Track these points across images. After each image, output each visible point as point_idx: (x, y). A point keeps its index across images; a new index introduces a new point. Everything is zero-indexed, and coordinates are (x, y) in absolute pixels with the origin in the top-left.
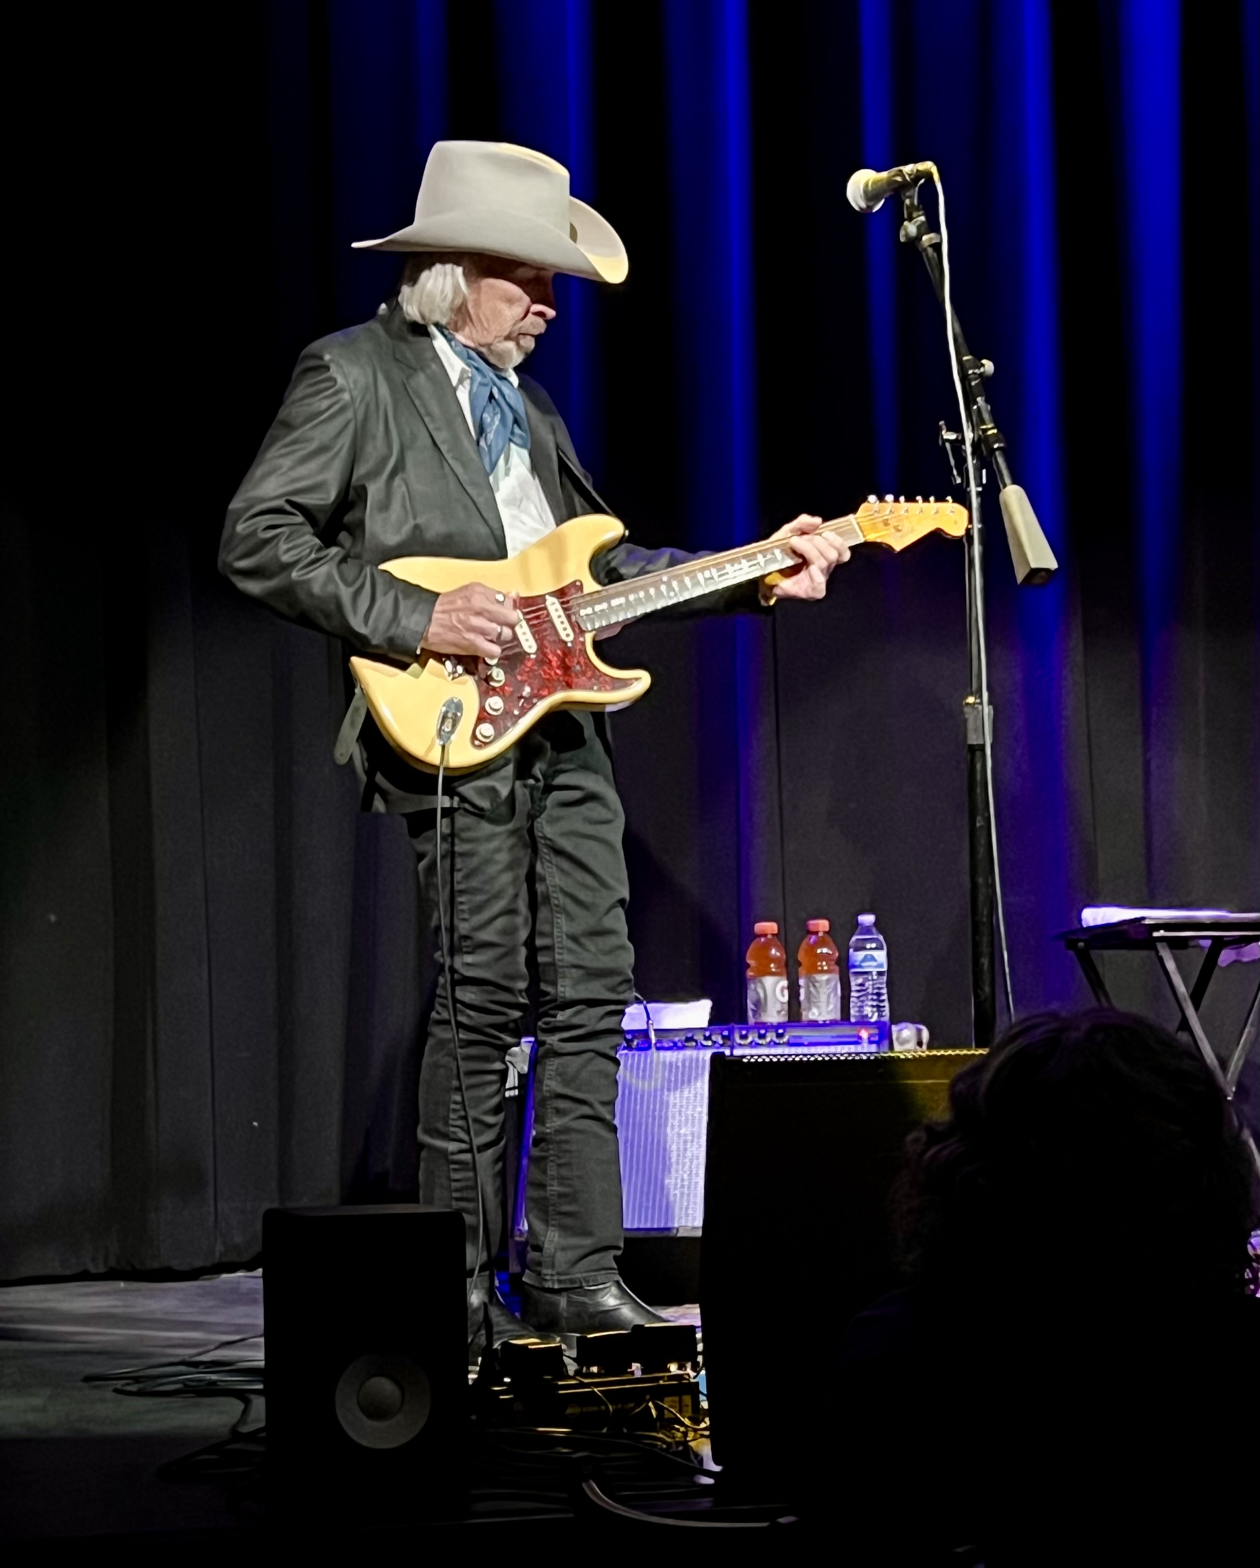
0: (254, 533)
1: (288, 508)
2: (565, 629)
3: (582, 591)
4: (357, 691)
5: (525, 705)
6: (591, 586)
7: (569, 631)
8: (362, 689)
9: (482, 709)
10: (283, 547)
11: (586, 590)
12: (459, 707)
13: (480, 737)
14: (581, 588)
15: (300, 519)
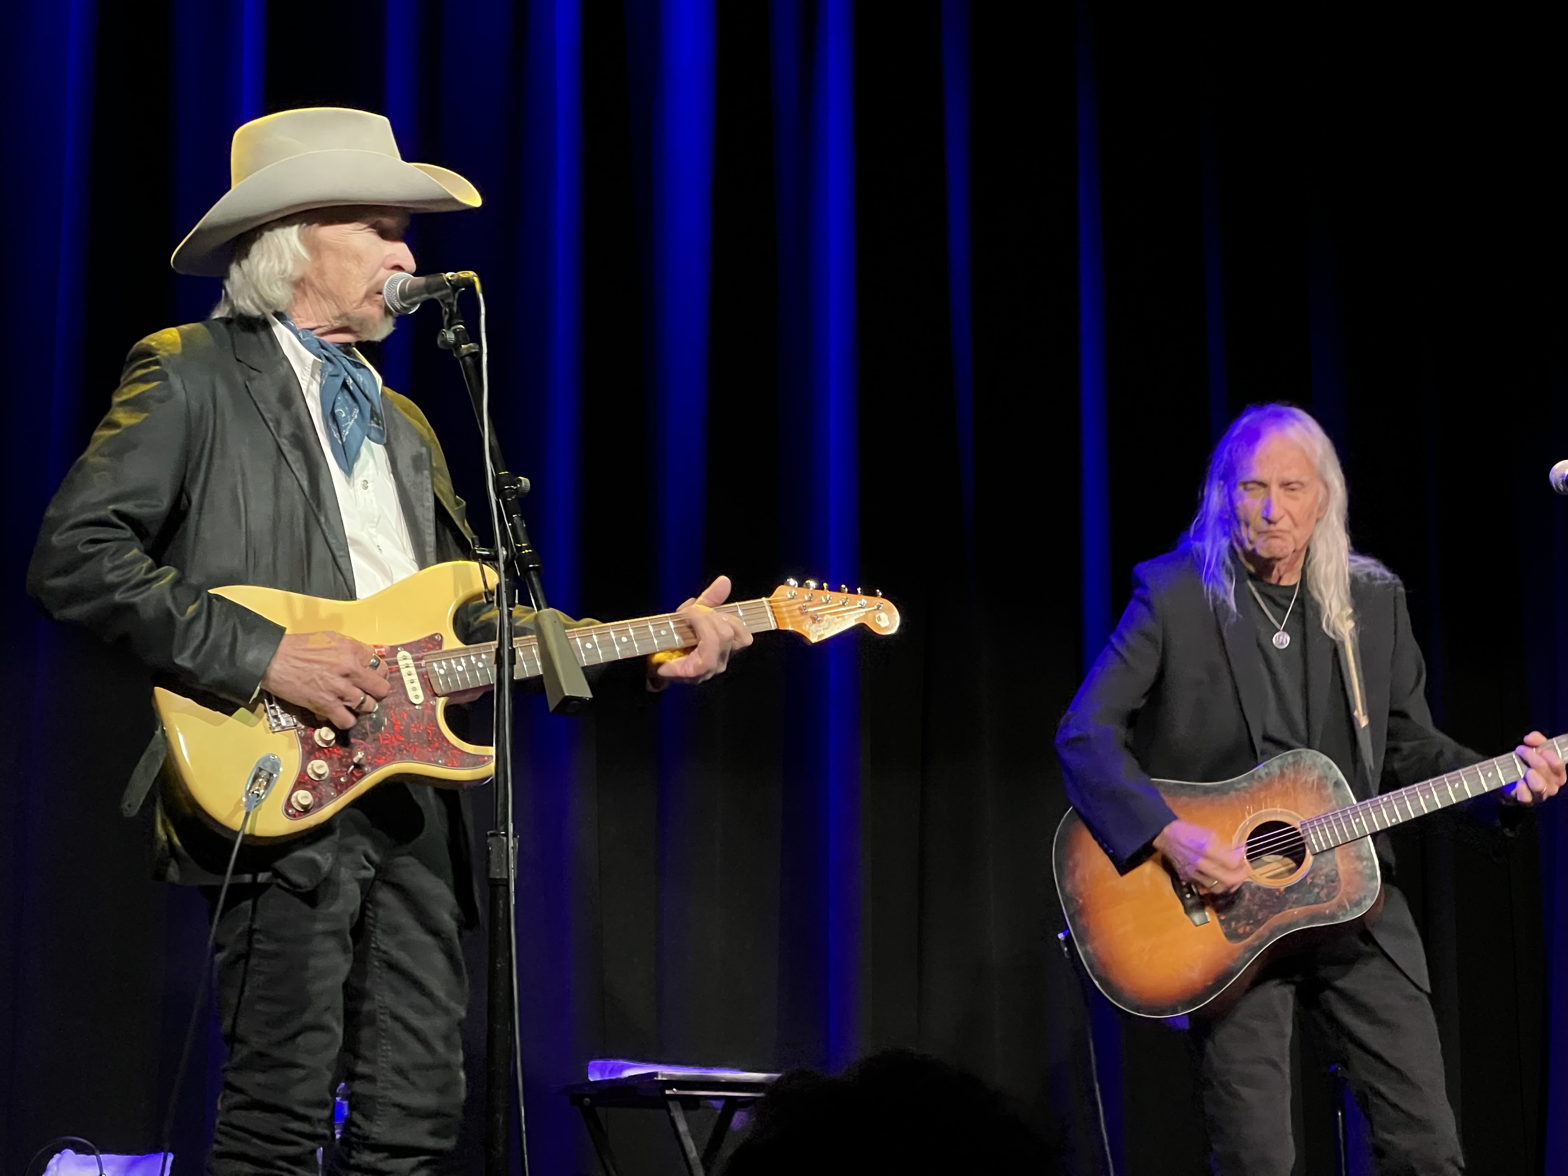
0: (74, 547)
1: (115, 520)
2: (414, 689)
3: (441, 648)
4: (158, 732)
5: (354, 772)
6: (452, 642)
7: (420, 692)
8: (163, 731)
9: (303, 773)
10: (107, 564)
11: (446, 647)
12: (275, 766)
13: (295, 805)
14: (440, 644)
15: (129, 533)
